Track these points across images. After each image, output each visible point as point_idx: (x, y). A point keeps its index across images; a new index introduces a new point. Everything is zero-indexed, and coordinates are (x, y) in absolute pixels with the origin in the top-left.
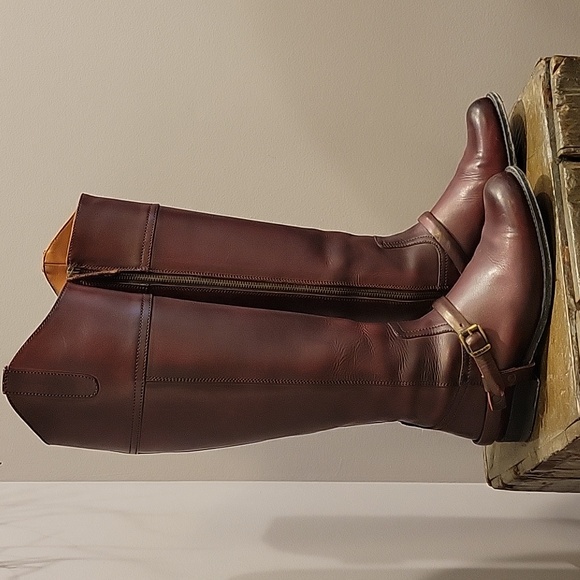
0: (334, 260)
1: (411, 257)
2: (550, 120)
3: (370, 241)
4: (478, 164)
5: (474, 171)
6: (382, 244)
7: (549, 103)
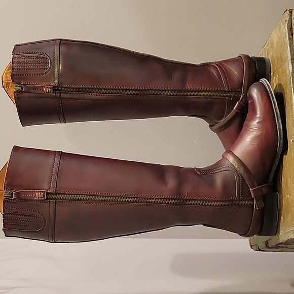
0: (171, 183)
1: (219, 180)
2: (291, 47)
3: (192, 171)
4: (257, 121)
5: (255, 126)
6: (200, 172)
7: (291, 37)
